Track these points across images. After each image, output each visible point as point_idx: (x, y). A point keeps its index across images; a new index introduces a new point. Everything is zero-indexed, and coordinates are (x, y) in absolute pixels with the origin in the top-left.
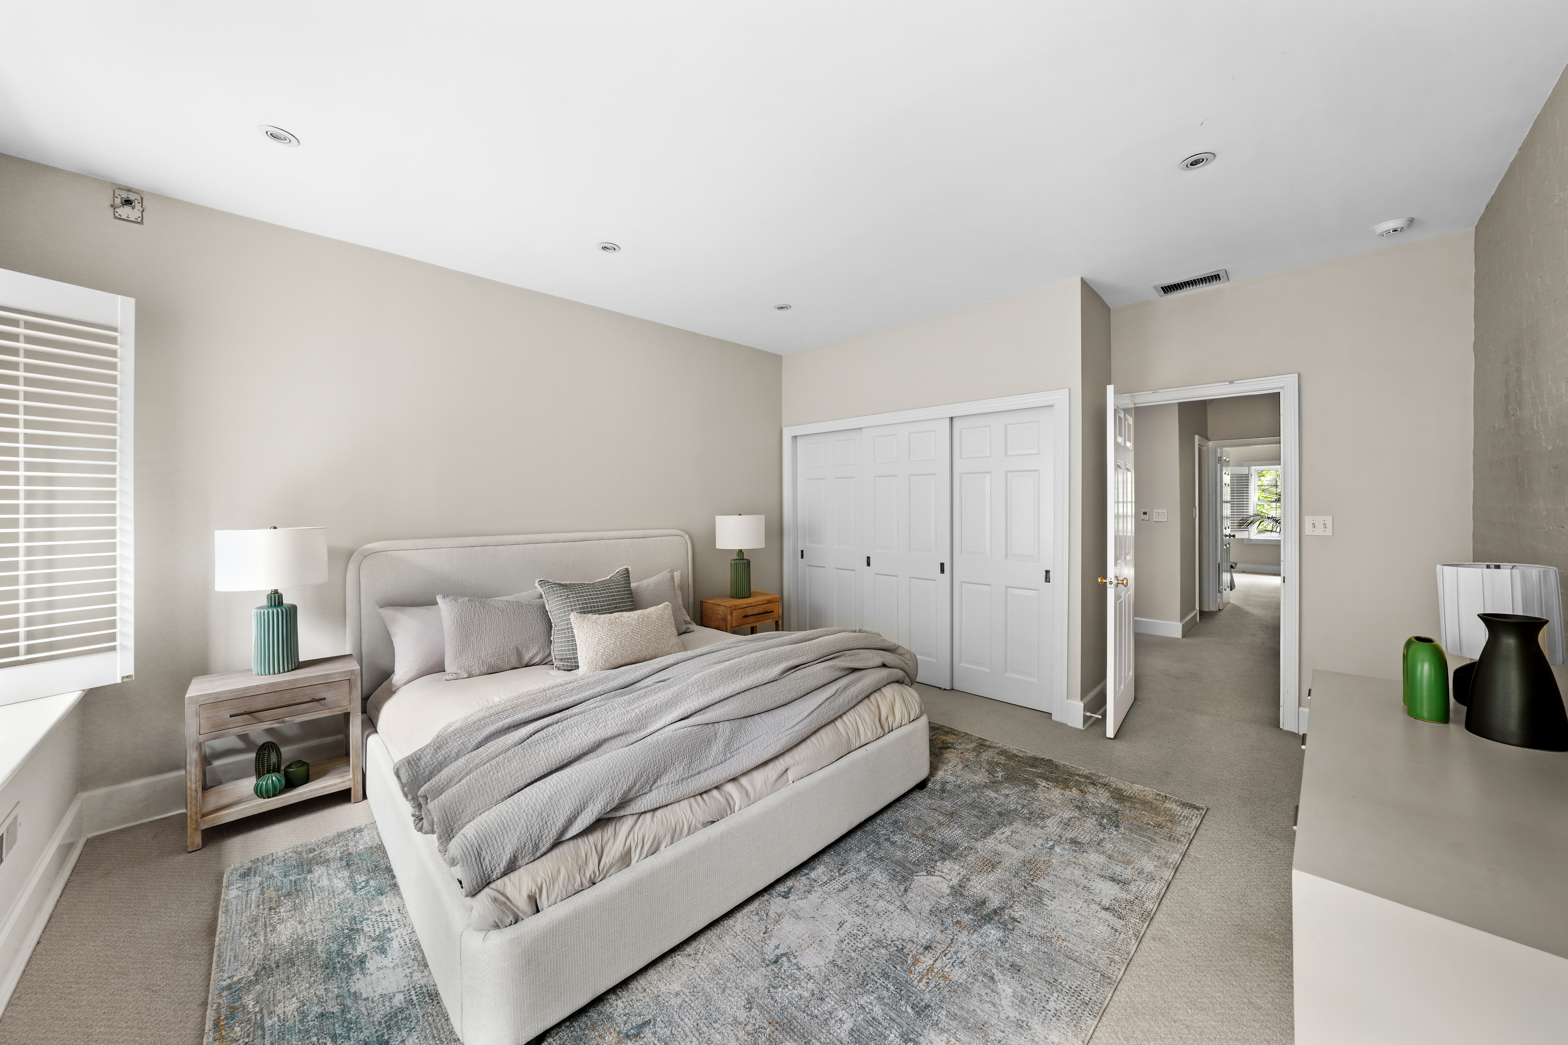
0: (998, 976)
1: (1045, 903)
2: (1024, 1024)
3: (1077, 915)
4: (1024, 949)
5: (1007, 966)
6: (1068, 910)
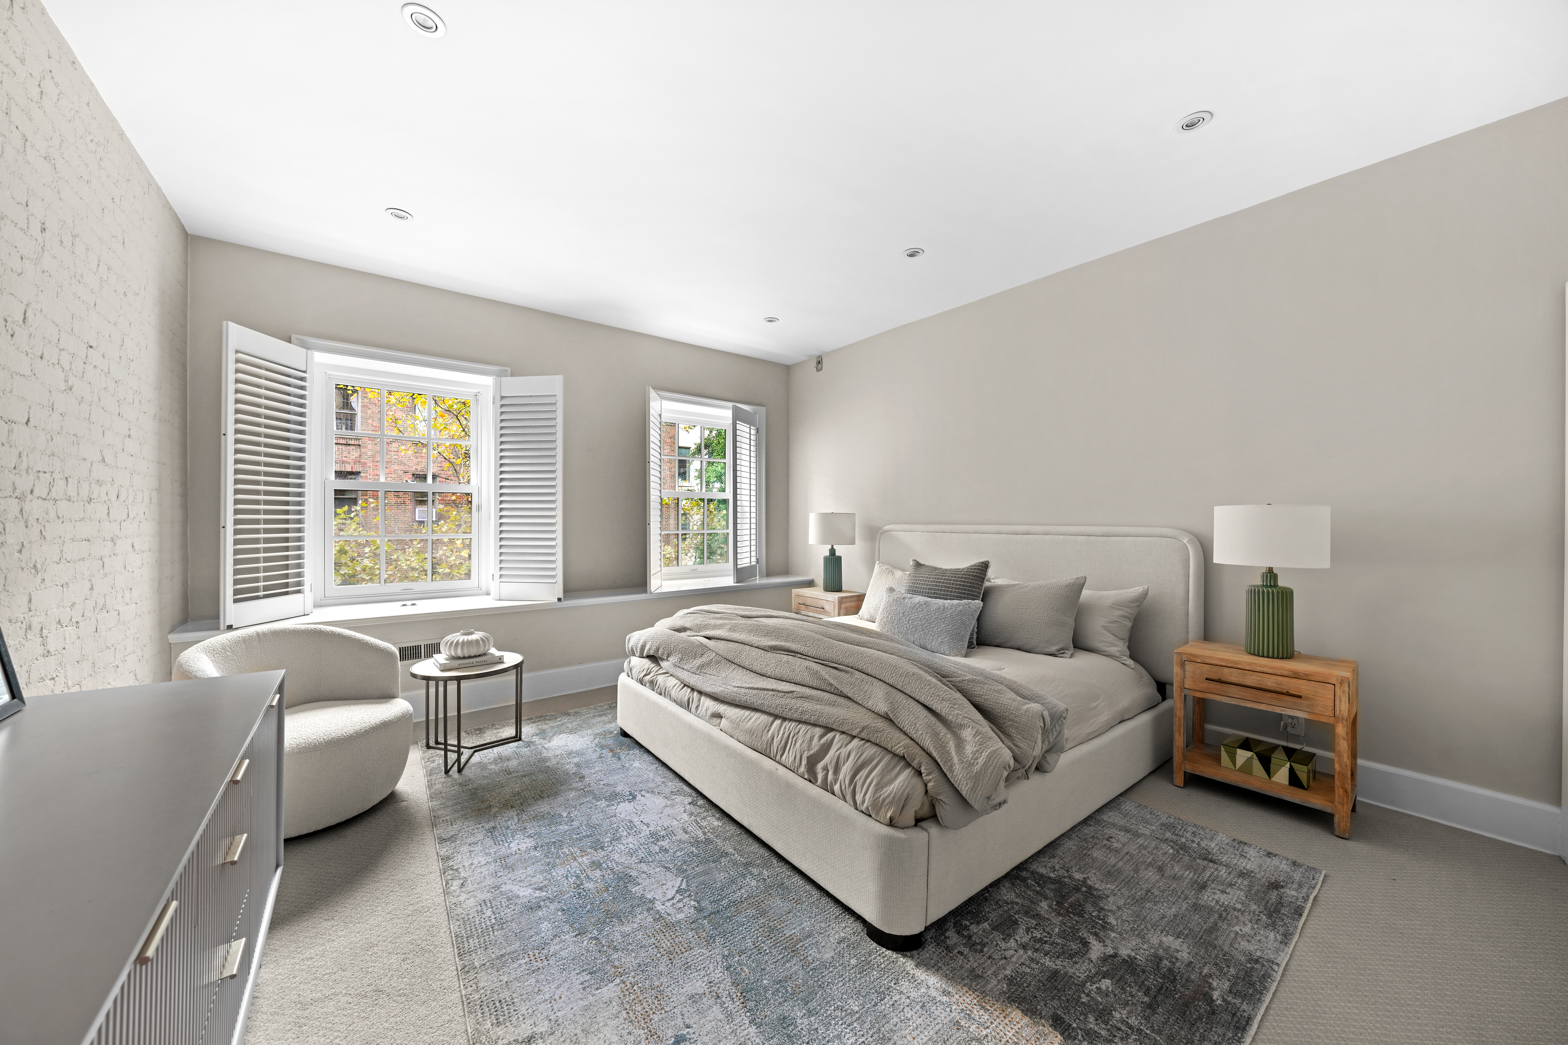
0: (538, 894)
1: (584, 974)
2: (493, 891)
3: (547, 996)
4: (546, 923)
5: (542, 903)
6: (558, 992)
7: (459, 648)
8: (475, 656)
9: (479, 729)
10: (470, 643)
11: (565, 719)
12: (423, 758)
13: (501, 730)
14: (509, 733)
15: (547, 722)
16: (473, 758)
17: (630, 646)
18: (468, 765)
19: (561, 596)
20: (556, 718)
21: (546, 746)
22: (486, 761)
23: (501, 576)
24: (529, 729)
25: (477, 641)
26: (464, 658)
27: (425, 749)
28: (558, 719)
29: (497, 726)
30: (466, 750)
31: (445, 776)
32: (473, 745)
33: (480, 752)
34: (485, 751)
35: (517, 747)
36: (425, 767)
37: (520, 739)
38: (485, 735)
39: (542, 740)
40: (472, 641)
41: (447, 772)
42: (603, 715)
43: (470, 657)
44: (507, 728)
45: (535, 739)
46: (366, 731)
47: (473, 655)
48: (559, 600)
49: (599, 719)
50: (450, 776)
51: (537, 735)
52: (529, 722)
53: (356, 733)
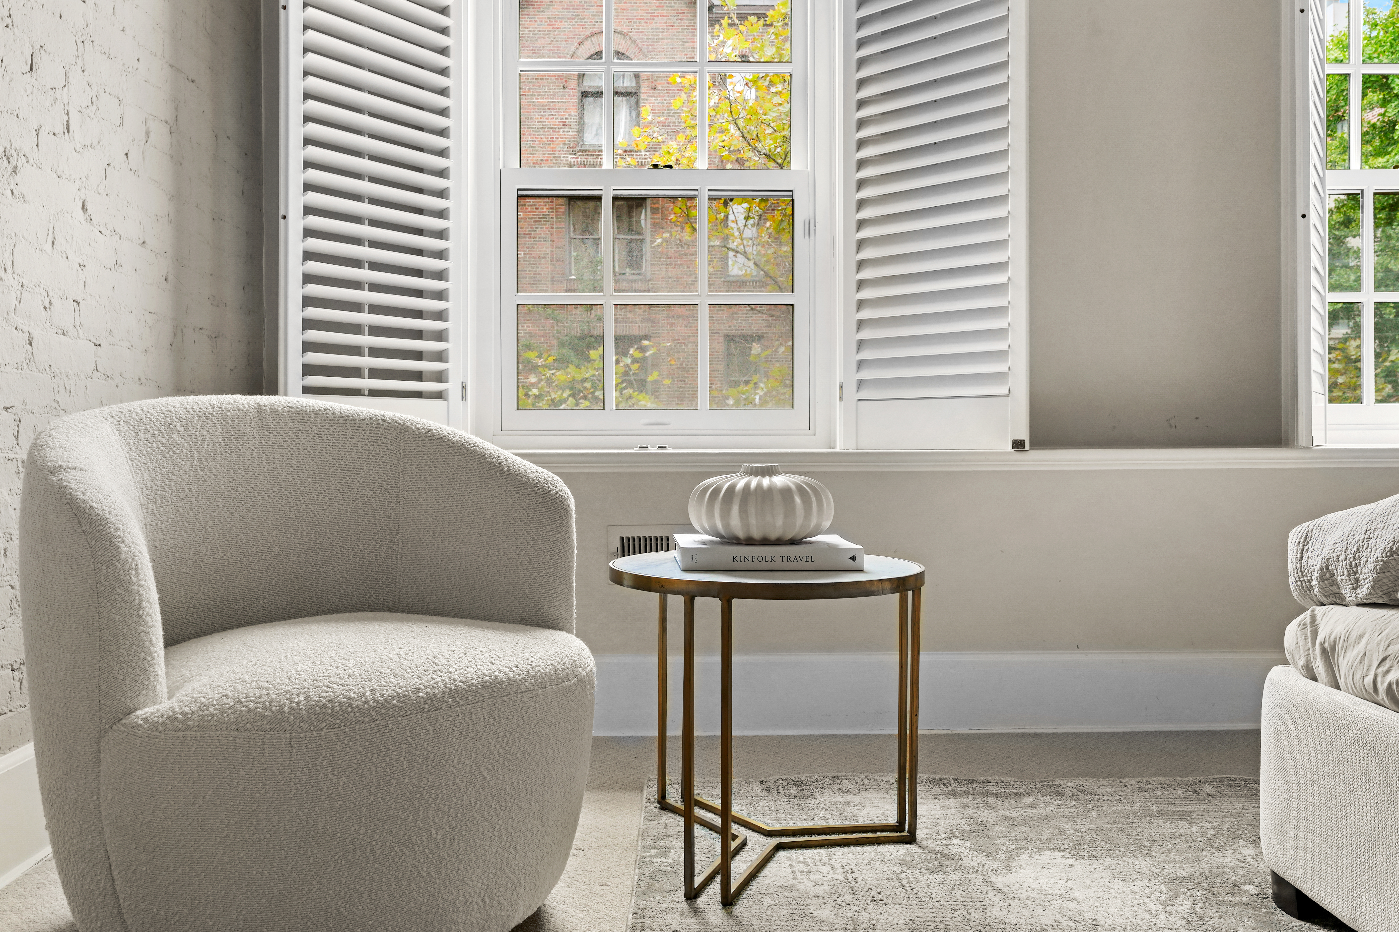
7: (735, 509)
8: (779, 542)
9: (799, 784)
10: (766, 495)
11: (1051, 805)
12: (643, 834)
13: (857, 799)
14: (878, 812)
15: (992, 800)
16: (772, 865)
17: (1315, 564)
18: (754, 887)
19: (1024, 435)
20: (1018, 795)
21: (999, 881)
22: (805, 886)
23: (861, 383)
24: (938, 813)
25: (786, 493)
26: (750, 542)
27: (655, 807)
28: (1027, 800)
29: (846, 784)
30: (757, 837)
31: (684, 906)
32: (777, 826)
33: (794, 853)
34: (808, 852)
35: (902, 863)
36: (641, 863)
37: (911, 839)
38: (813, 803)
39: (982, 858)
40: (771, 489)
41: (692, 894)
42: (1181, 816)
43: (765, 542)
44: (872, 796)
45: (957, 847)
46: (431, 698)
47: (773, 535)
48: (1018, 445)
49: (1169, 828)
50: (697, 912)
51: (963, 836)
52: (936, 790)
53: (404, 698)
